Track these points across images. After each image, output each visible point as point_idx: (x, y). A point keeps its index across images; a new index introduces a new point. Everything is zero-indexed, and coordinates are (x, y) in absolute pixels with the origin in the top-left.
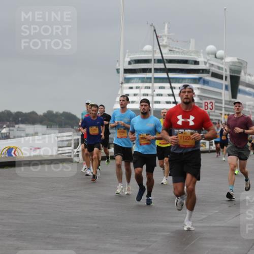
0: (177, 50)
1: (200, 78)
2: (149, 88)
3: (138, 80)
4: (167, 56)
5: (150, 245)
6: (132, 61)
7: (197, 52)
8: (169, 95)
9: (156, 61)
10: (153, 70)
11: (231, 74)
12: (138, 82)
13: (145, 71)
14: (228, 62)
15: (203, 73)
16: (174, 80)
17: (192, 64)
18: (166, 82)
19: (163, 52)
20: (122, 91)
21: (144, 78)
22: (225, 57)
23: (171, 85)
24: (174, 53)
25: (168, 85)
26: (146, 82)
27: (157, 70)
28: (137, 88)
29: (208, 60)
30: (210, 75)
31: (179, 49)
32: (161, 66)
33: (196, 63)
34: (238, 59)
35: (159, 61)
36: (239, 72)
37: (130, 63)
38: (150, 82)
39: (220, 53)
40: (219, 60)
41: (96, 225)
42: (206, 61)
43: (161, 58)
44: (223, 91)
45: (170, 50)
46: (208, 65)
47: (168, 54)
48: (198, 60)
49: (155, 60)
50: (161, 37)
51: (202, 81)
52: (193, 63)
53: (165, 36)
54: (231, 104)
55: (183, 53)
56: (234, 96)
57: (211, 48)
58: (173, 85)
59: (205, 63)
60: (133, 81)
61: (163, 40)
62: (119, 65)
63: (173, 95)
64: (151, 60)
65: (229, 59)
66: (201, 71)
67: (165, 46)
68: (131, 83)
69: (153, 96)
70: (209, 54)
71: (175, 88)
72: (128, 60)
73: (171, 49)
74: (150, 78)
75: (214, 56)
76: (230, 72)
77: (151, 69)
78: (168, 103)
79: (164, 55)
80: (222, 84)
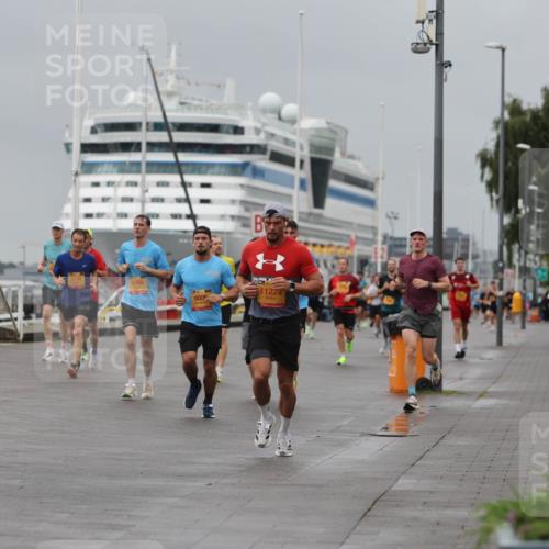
0: (196, 103)
1: (246, 165)
2: (136, 184)
3: (111, 168)
4: (176, 115)
5: (134, 526)
6: (99, 125)
7: (240, 108)
8: (179, 200)
9: (151, 127)
10: (144, 147)
11: (314, 155)
12: (111, 173)
13: (126, 147)
14: (306, 130)
15: (251, 152)
16: (190, 168)
17: (228, 132)
18: (171, 172)
19: (166, 107)
20: (77, 192)
21: (124, 163)
22: (301, 117)
23: (182, 179)
24: (189, 109)
25: (175, 178)
26: (129, 172)
27: (152, 146)
28: (109, 184)
29: (264, 124)
30: (267, 156)
31: (200, 100)
32: (162, 137)
33: (238, 130)
34: (328, 123)
35: (158, 127)
36: (331, 151)
37: (94, 131)
38: (139, 172)
39: (289, 109)
40: (287, 126)
41: (17, 482)
42: (259, 126)
43: (162, 120)
44: (295, 192)
45: (182, 104)
46: (262, 136)
47: (177, 110)
48: (241, 124)
49: (148, 124)
50: (161, 74)
51: (249, 170)
52: (231, 131)
53: (172, 72)
54: (311, 219)
55: (210, 108)
56: (318, 202)
57: (269, 98)
58: (188, 178)
59: (258, 131)
60: (99, 169)
61: (167, 82)
62: (71, 135)
63: (187, 200)
64: (140, 124)
65: (308, 123)
66: (248, 149)
67: (170, 94)
68: (96, 173)
69: (143, 202)
70: (264, 111)
71: (190, 185)
72: (89, 123)
73: (183, 101)
74: (139, 164)
75: (276, 116)
76: (311, 151)
77: (139, 144)
78: (175, 216)
79: (167, 114)
80: (292, 177)
